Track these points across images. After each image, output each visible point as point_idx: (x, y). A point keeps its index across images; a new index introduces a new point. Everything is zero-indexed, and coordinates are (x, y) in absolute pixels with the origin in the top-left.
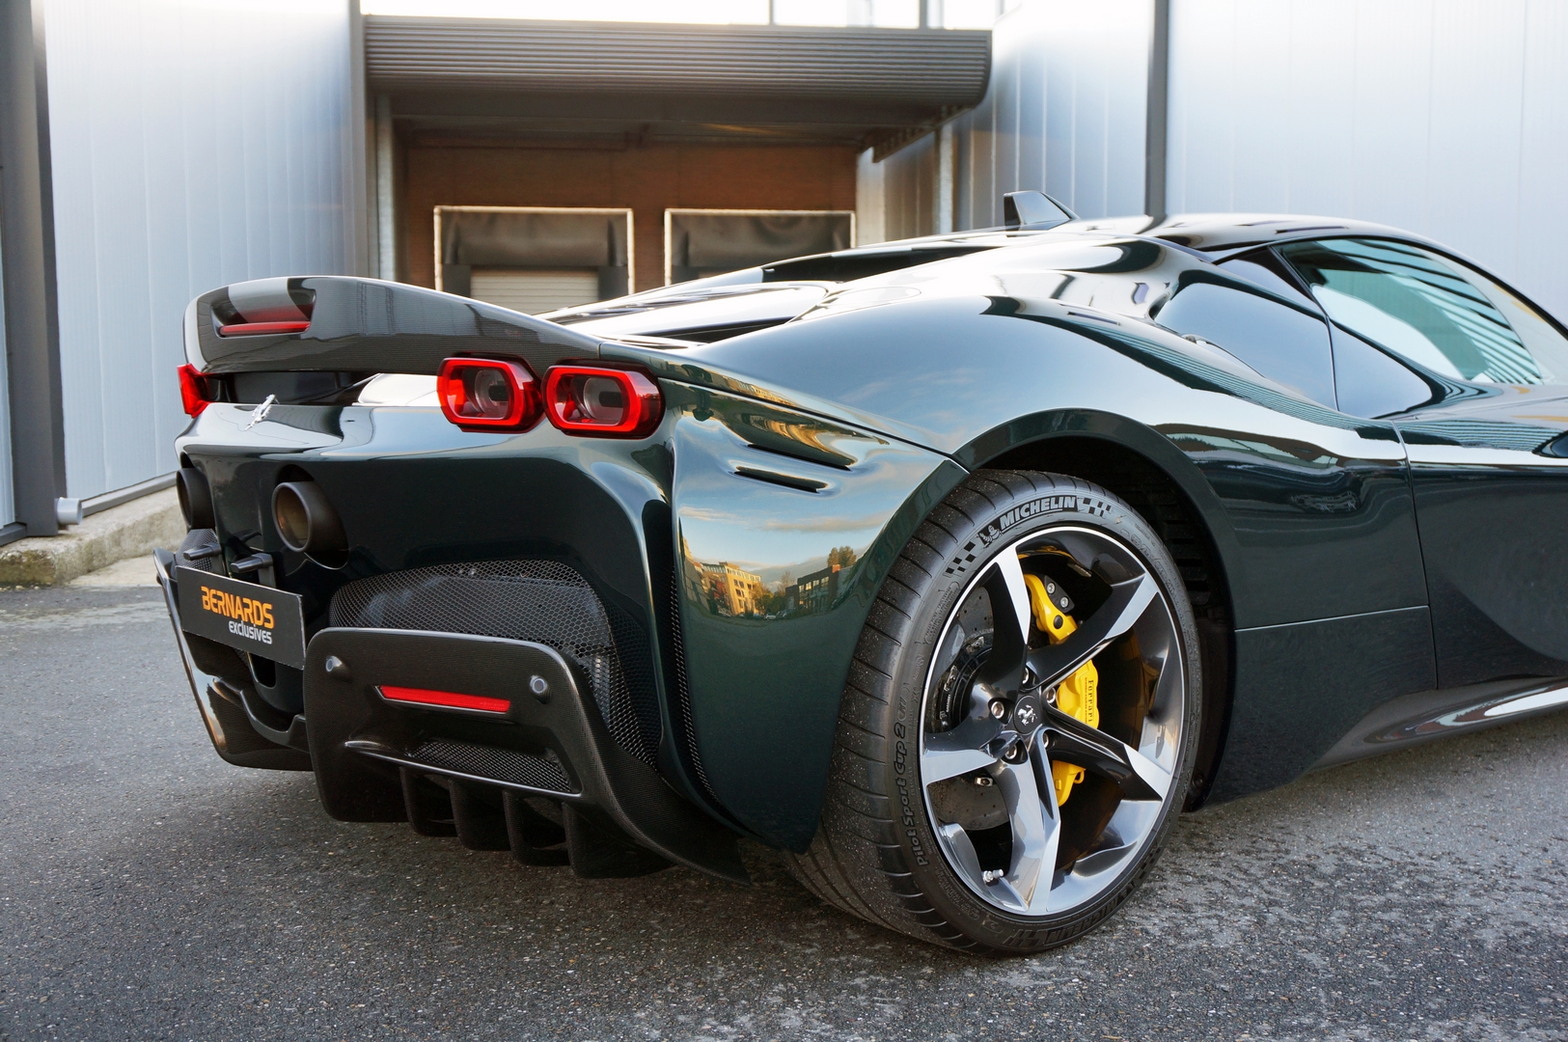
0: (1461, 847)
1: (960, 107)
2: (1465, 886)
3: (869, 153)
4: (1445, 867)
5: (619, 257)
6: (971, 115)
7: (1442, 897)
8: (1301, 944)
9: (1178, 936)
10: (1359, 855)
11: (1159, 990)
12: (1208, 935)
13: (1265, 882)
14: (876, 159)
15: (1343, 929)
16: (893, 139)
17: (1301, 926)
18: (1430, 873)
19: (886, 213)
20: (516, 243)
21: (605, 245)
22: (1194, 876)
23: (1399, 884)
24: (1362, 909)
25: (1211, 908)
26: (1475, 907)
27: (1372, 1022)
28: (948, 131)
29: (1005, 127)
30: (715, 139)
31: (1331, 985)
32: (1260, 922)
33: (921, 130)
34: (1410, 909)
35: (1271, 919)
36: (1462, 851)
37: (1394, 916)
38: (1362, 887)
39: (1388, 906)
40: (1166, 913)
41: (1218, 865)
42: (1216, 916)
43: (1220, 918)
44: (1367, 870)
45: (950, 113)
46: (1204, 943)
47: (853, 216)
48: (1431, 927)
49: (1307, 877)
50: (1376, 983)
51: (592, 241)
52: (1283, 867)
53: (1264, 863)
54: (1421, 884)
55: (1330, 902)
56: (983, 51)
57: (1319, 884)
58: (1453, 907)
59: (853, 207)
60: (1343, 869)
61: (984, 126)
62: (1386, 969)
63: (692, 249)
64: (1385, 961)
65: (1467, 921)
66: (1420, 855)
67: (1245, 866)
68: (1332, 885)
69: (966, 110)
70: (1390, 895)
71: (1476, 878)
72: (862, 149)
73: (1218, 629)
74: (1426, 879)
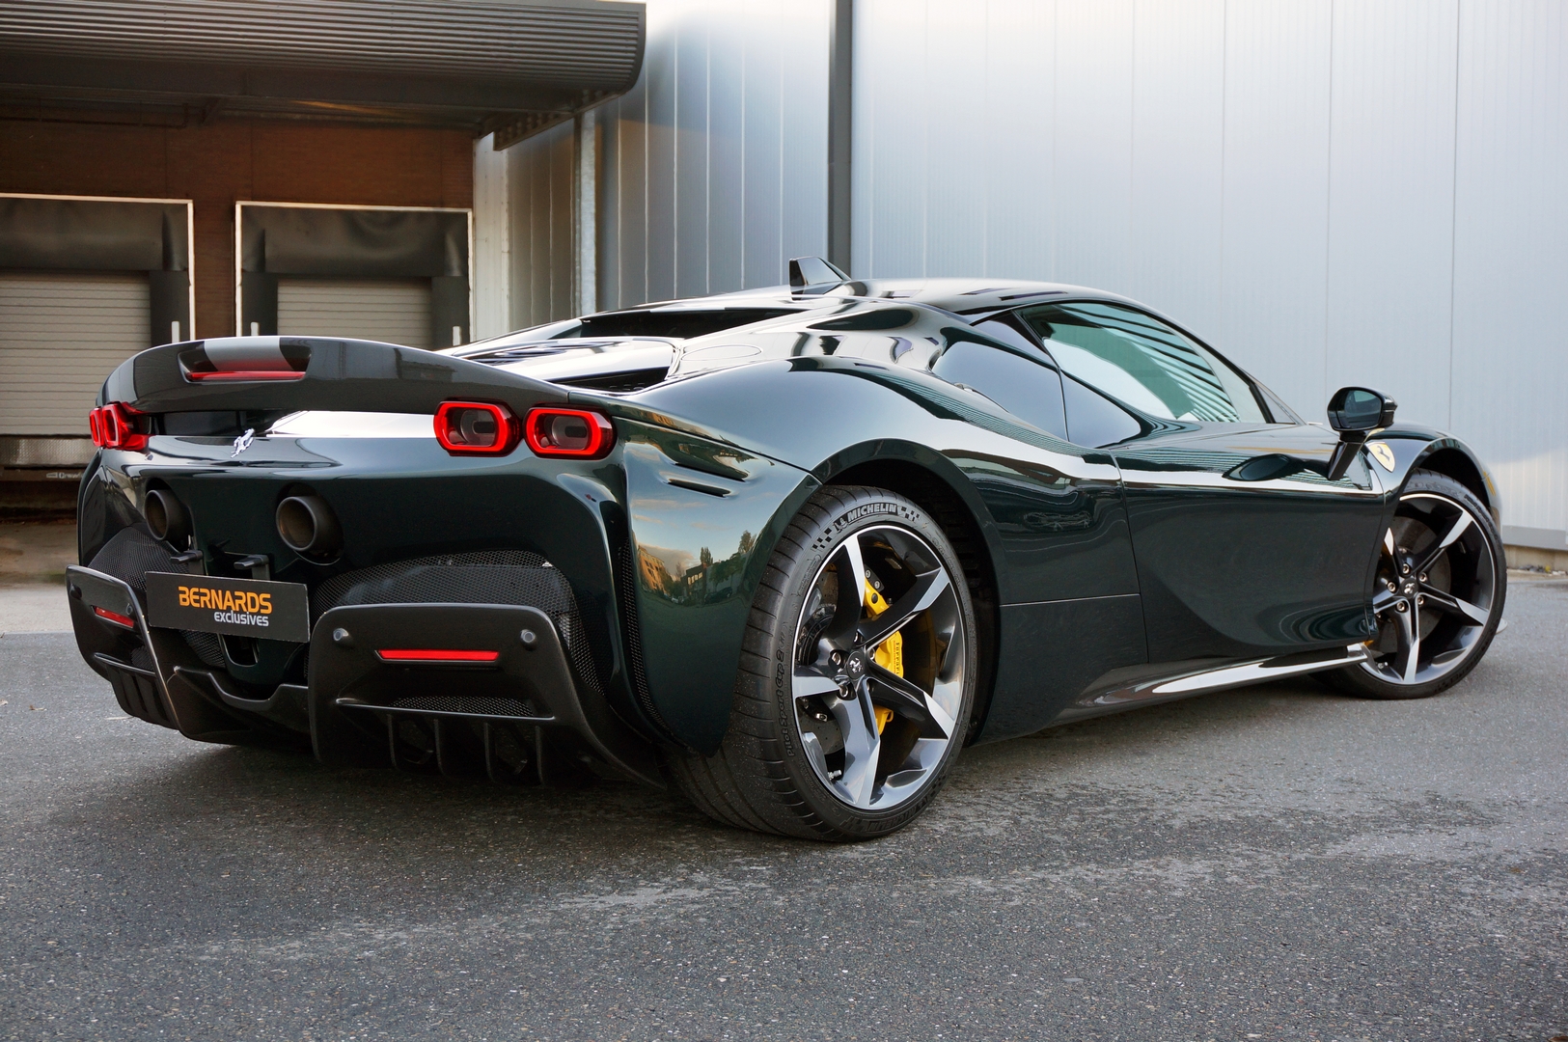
0: (1159, 781)
1: (606, 93)
2: (1162, 800)
3: (490, 139)
4: (1148, 791)
5: (176, 258)
6: (618, 102)
7: (1145, 806)
8: (1047, 832)
9: (958, 831)
10: (1084, 788)
11: (952, 855)
12: (981, 830)
13: (1016, 804)
14: (498, 146)
15: (1075, 824)
16: (519, 125)
17: (1045, 823)
18: (1137, 795)
19: (510, 211)
20: (46, 240)
21: (160, 244)
22: (963, 802)
23: (1114, 801)
24: (1088, 814)
25: (979, 818)
26: (1168, 810)
27: (1098, 862)
28: (590, 117)
29: (660, 118)
30: (298, 116)
31: (1068, 849)
32: (1016, 822)
33: (557, 116)
34: (1122, 813)
35: (1024, 820)
36: (1160, 783)
37: (1111, 816)
38: (1088, 804)
39: (1107, 812)
40: (946, 822)
41: (979, 796)
42: (985, 821)
43: (987, 822)
44: (1091, 795)
45: (593, 99)
46: (979, 834)
47: (470, 215)
48: (1137, 820)
49: (1047, 800)
50: (1100, 846)
51: (140, 237)
52: (1029, 796)
53: (1014, 794)
54: (1130, 801)
55: (1065, 812)
56: (634, 29)
57: (1055, 803)
58: (1153, 811)
59: (470, 205)
60: (1072, 796)
61: (634, 115)
62: (1106, 840)
63: (269, 251)
64: (1105, 836)
65: (1163, 816)
66: (1129, 786)
67: (999, 796)
68: (1066, 803)
69: (613, 96)
70: (1108, 807)
71: (1170, 796)
72: (481, 134)
73: (986, 606)
74: (1134, 798)
